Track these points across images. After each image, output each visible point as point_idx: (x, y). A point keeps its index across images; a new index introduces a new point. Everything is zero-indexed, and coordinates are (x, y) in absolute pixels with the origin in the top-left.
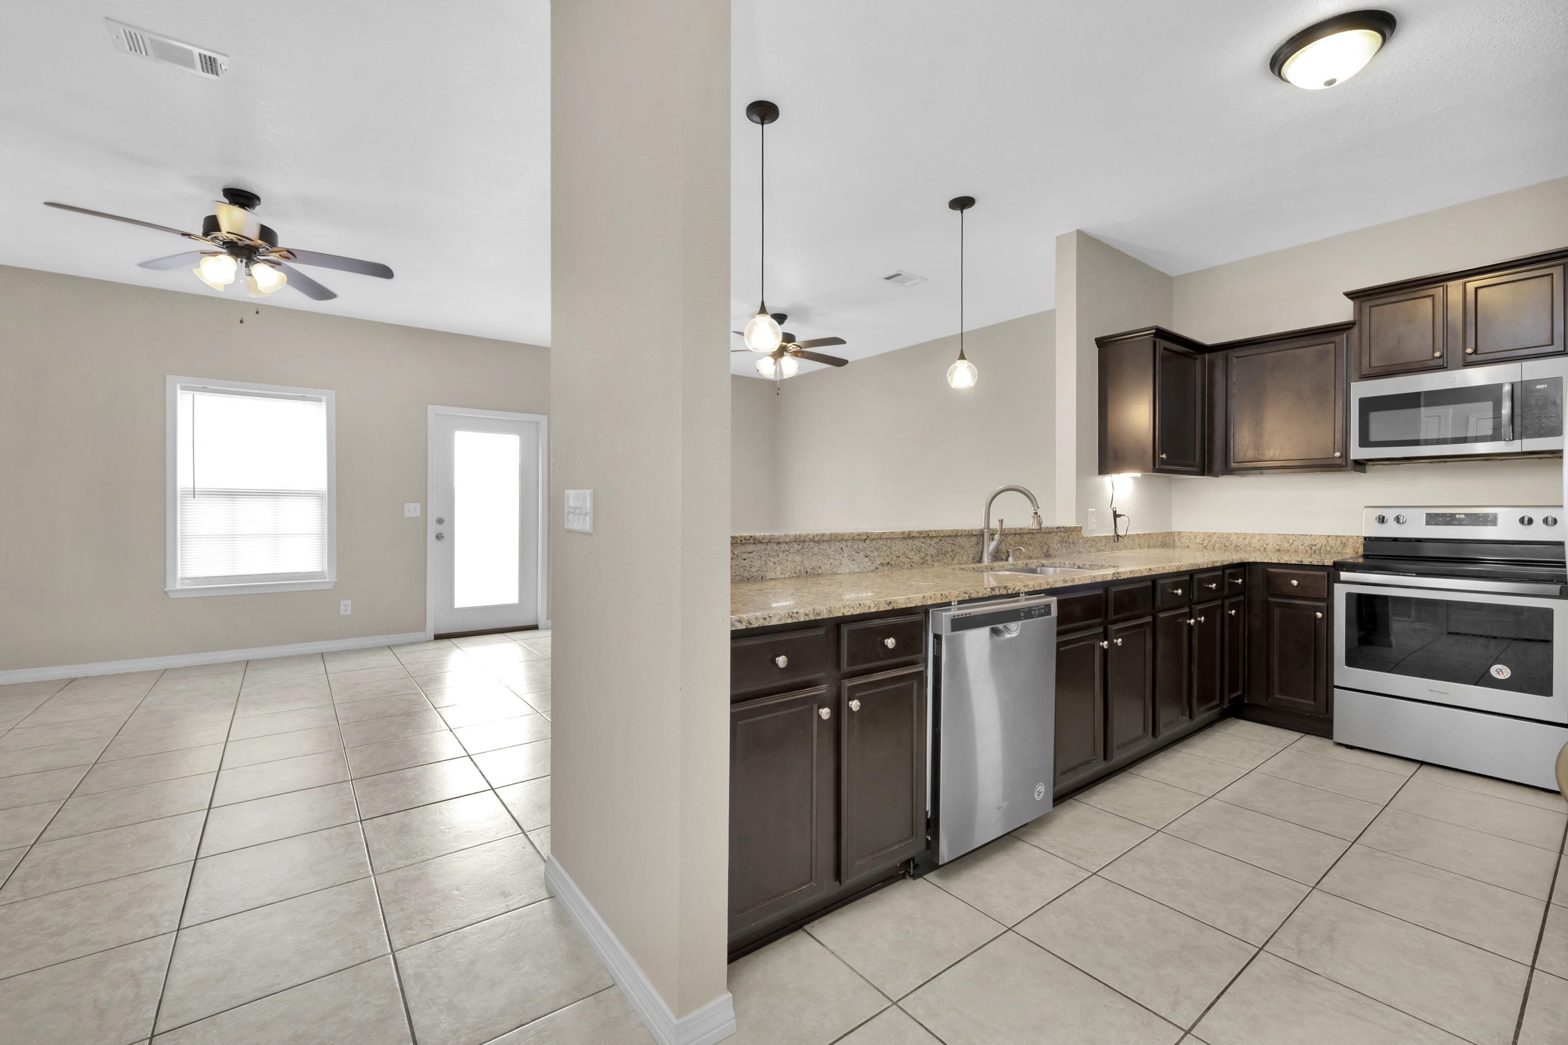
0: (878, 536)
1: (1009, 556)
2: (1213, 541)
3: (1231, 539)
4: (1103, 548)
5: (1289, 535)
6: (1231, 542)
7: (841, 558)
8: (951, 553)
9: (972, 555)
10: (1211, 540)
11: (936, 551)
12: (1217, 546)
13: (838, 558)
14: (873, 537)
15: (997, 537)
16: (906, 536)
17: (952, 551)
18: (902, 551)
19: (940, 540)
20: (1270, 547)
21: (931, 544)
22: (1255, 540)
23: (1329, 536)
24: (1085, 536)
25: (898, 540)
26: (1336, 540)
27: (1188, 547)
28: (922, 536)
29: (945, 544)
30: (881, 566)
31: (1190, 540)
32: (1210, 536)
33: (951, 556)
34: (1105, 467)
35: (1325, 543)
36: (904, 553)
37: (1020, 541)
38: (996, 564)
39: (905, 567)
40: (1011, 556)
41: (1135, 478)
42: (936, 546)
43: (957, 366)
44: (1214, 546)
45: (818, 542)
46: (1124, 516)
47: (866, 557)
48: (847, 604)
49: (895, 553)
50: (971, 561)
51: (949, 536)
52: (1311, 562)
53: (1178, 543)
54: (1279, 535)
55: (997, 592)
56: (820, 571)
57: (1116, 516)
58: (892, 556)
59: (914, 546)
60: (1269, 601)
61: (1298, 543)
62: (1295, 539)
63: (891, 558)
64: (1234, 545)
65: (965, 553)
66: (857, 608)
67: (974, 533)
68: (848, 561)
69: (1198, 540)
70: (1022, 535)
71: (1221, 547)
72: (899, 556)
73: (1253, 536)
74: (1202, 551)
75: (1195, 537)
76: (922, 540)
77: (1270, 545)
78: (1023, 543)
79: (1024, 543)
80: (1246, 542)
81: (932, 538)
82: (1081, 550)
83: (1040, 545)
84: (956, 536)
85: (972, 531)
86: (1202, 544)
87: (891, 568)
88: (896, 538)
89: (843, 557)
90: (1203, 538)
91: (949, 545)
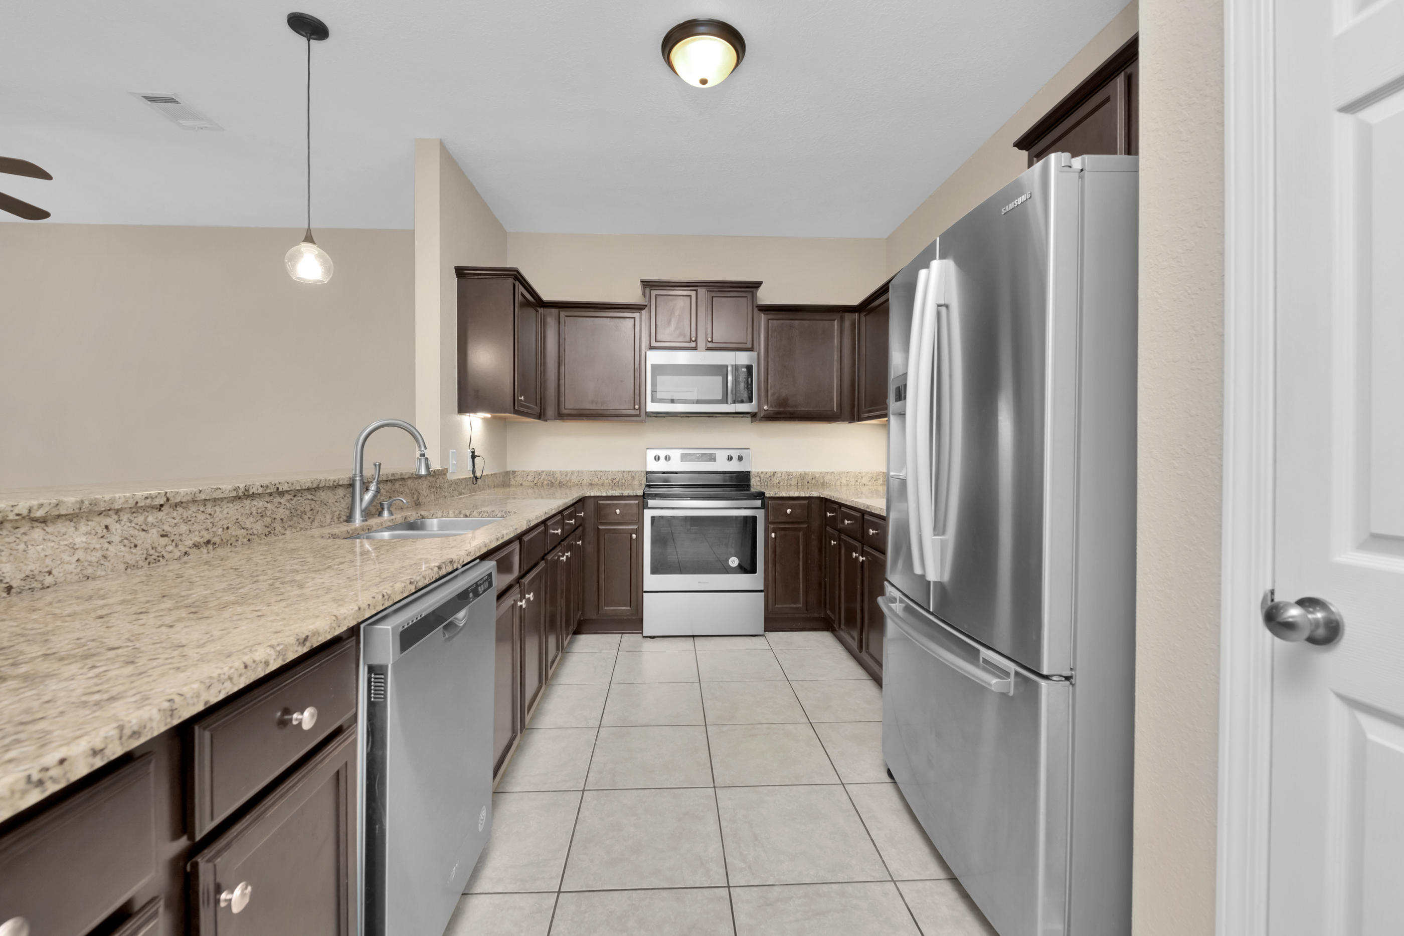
0: (189, 498)
1: (383, 509)
2: (542, 478)
3: (556, 476)
4: (463, 491)
5: (598, 471)
6: (556, 478)
7: (106, 545)
8: (311, 512)
9: (338, 513)
10: (540, 478)
11: (287, 512)
12: (545, 483)
13: (98, 546)
14: (178, 500)
15: (373, 487)
16: (241, 494)
17: (311, 510)
18: (234, 518)
19: (295, 496)
20: (585, 482)
21: (280, 503)
22: (574, 477)
23: (624, 472)
24: (449, 479)
25: (225, 501)
26: (628, 475)
27: (521, 485)
28: (268, 491)
29: (302, 500)
30: (194, 549)
31: (523, 478)
32: (540, 474)
33: (309, 518)
34: (464, 407)
35: (622, 477)
36: (237, 522)
37: (391, 489)
38: (373, 522)
39: (240, 543)
40: (386, 509)
41: (485, 419)
42: (289, 505)
43: (302, 250)
44: (543, 483)
45: (44, 521)
46: (479, 456)
47: (162, 536)
48: (215, 675)
49: (221, 523)
50: (336, 520)
51: (308, 489)
52: (629, 494)
53: (513, 482)
54: (591, 471)
55: (443, 572)
56: (49, 580)
57: (473, 457)
58: (214, 529)
59: (254, 508)
60: (599, 528)
61: (604, 478)
62: (601, 474)
63: (214, 533)
64: (558, 481)
65: (329, 511)
66: (240, 675)
67: (341, 483)
68: (123, 548)
69: (530, 478)
70: (394, 481)
71: (548, 483)
72: (228, 528)
73: (573, 473)
74: (533, 488)
75: (528, 476)
76: (267, 498)
77: (585, 480)
78: (394, 491)
79: (396, 492)
80: (568, 478)
81: (282, 494)
82: (446, 494)
83: (411, 493)
84: (317, 488)
85: (339, 481)
86: (533, 482)
87: (214, 549)
88: (222, 499)
89: (109, 543)
90: (534, 476)
91: (307, 502)
